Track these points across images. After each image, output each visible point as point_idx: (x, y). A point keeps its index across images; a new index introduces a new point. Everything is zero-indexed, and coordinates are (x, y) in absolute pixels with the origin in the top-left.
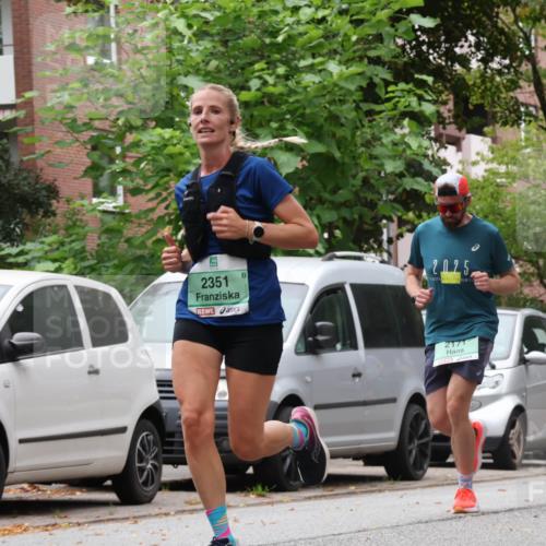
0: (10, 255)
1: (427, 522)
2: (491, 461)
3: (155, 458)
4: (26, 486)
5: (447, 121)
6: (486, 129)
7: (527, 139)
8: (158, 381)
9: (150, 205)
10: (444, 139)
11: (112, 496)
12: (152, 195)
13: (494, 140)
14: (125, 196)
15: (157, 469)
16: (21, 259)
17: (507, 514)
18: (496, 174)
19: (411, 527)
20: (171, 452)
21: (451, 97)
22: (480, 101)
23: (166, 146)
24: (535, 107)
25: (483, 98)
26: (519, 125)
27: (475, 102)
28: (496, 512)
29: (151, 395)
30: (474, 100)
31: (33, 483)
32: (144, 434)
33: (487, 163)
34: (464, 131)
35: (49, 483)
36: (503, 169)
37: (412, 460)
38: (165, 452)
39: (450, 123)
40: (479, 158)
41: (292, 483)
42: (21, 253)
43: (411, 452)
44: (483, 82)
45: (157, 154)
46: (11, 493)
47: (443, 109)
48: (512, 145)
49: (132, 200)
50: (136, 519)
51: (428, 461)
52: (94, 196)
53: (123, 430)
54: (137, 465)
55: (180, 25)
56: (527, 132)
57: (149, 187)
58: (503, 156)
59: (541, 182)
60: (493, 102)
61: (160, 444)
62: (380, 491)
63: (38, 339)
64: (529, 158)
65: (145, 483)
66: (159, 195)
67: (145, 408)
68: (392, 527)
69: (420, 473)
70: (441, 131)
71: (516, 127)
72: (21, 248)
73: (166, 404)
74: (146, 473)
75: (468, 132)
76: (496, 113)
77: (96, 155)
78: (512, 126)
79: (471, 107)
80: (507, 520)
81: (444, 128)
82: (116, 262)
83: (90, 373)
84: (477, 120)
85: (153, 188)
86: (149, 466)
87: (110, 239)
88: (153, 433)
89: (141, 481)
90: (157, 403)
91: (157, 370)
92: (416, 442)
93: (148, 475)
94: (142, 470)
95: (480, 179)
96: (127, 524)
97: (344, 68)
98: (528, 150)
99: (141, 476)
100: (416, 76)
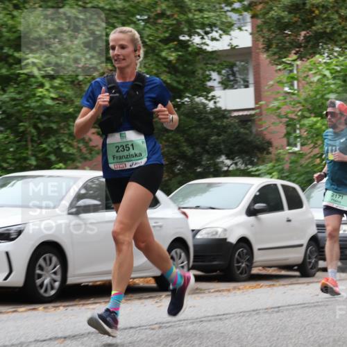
0: (252, 171)
3: (316, 258)
4: (261, 268)
8: (317, 225)
11: (297, 273)
14: (301, 146)
15: (316, 262)
16: (257, 173)
29: (313, 231)
31: (264, 267)
32: (311, 247)
35: (270, 267)
42: (257, 170)
46: (255, 271)
49: (303, 147)
50: (308, 283)
52: (288, 146)
53: (301, 245)
54: (308, 260)
55: (327, 73)
61: (318, 252)
63: (265, 206)
65: (311, 268)
67: (311, 236)
72: (257, 168)
73: (320, 235)
77: (289, 128)
82: (297, 174)
83: (287, 221)
86: (313, 261)
88: (315, 247)
90: (316, 234)
91: (316, 220)
93: (313, 265)
94: (310, 263)
96: (305, 285)
99: (310, 266)
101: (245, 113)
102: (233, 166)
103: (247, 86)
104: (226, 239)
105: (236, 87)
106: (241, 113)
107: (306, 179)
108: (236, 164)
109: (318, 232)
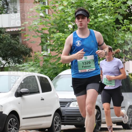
0: (20, 67)
3: (59, 123)
8: (60, 102)
9: (57, 54)
14: (50, 51)
15: (60, 126)
16: (23, 68)
20: (64, 121)
23: (60, 38)
29: (58, 106)
32: (56, 116)
38: (62, 121)
45: (58, 40)
49: (52, 52)
52: (42, 51)
53: (50, 115)
54: (55, 125)
57: (56, 49)
61: (60, 119)
63: (27, 90)
65: (57, 130)
67: (56, 109)
72: (23, 65)
73: (62, 108)
74: (57, 127)
82: (48, 69)
83: (41, 100)
86: (58, 125)
87: (46, 63)
88: (59, 116)
89: (55, 129)
90: (60, 108)
91: (59, 99)
93: (57, 128)
94: (56, 126)
97: (110, 16)
99: (56, 128)
101: (15, 30)
102: (7, 64)
103: (16, 12)
104: (2, 112)
105: (8, 12)
106: (12, 30)
107: (54, 72)
108: (9, 63)
109: (61, 106)
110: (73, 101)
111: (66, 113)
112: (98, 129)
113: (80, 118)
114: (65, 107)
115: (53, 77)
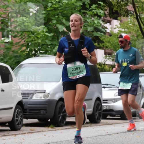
1: (101, 136)
2: (120, 118)
3: (21, 117)
5: (107, 16)
6: (118, 18)
7: (130, 21)
8: (22, 93)
9: (19, 40)
10: (106, 21)
11: (8, 128)
12: (20, 37)
13: (121, 21)
14: (12, 38)
15: (22, 120)
17: (124, 133)
18: (121, 32)
19: (96, 137)
20: (26, 115)
21: (108, 8)
22: (117, 10)
24: (133, 11)
25: (117, 8)
26: (128, 17)
27: (115, 10)
28: (121, 133)
29: (20, 98)
30: (115, 9)
32: (18, 109)
33: (119, 28)
34: (112, 18)
36: (123, 30)
37: (97, 117)
38: (24, 115)
39: (108, 16)
40: (116, 27)
41: (62, 124)
43: (96, 115)
44: (118, 4)
47: (106, 12)
48: (126, 23)
49: (14, 39)
50: (15, 135)
51: (101, 118)
52: (2, 38)
53: (11, 108)
54: (16, 119)
56: (130, 19)
57: (19, 35)
58: (123, 26)
59: (135, 34)
60: (120, 10)
61: (22, 112)
62: (87, 127)
64: (131, 27)
65: (18, 124)
66: (22, 37)
67: (18, 101)
68: (91, 137)
69: (99, 121)
70: (105, 18)
71: (127, 17)
74: (18, 121)
75: (113, 19)
76: (121, 13)
77: (2, 25)
78: (126, 17)
79: (114, 11)
80: (124, 135)
81: (106, 18)
82: (9, 57)
83: (1, 91)
84: (115, 15)
85: (20, 35)
86: (19, 119)
87: (7, 51)
88: (20, 109)
89: (17, 124)
91: (22, 90)
92: (98, 112)
95: (117, 33)
96: (13, 136)
98: (131, 24)
99: (17, 122)
100: (98, 2)
107: (15, 61)
109: (23, 99)
110: (36, 93)
111: (28, 106)
112: (63, 123)
113: (44, 111)
114: (27, 99)
115: (14, 66)
